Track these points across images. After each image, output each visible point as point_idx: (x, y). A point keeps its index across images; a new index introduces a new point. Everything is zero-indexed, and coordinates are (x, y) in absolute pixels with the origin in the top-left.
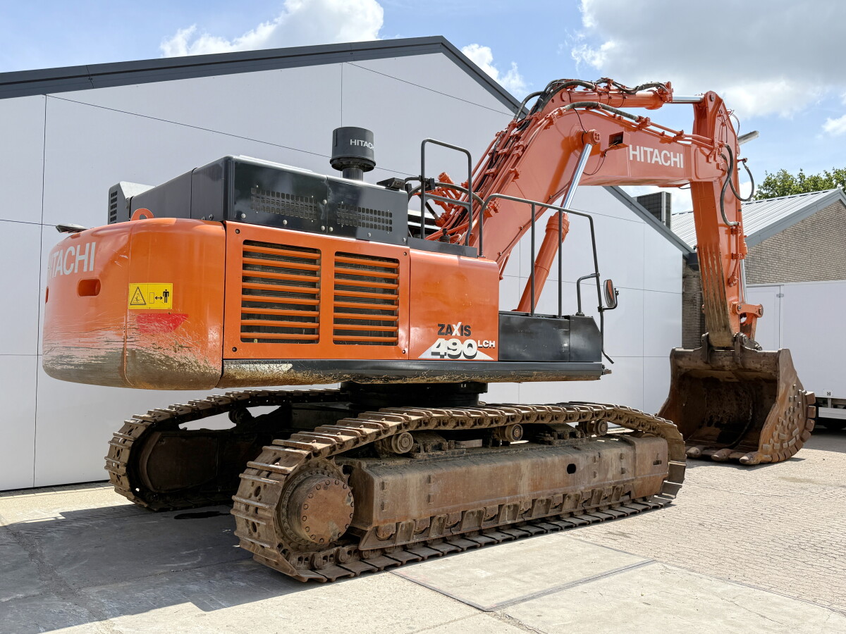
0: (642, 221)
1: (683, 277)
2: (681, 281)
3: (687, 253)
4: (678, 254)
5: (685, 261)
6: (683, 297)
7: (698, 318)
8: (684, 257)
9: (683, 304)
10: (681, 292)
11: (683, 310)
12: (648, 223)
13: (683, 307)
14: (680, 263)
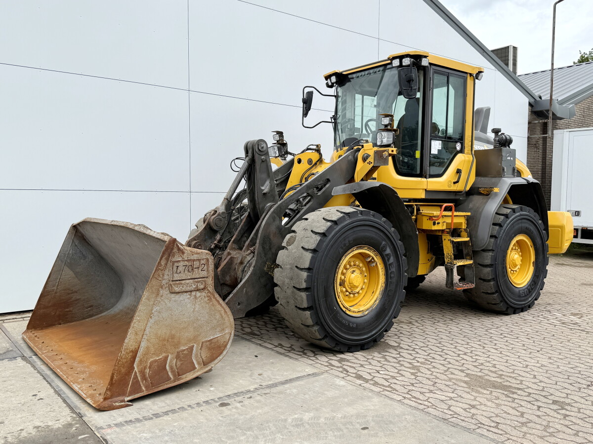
0: (493, 68)
1: (529, 123)
2: (526, 126)
3: (532, 100)
4: (525, 100)
5: (530, 108)
6: (528, 141)
7: (540, 161)
8: (530, 104)
9: (528, 147)
10: (526, 135)
11: (528, 153)
12: (499, 71)
13: (528, 150)
14: (526, 109)
